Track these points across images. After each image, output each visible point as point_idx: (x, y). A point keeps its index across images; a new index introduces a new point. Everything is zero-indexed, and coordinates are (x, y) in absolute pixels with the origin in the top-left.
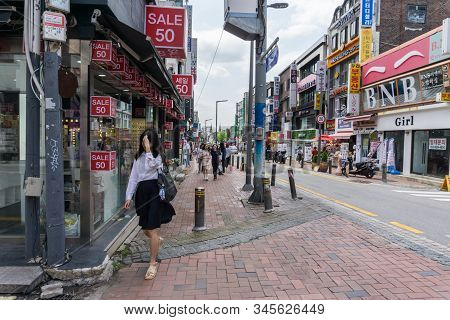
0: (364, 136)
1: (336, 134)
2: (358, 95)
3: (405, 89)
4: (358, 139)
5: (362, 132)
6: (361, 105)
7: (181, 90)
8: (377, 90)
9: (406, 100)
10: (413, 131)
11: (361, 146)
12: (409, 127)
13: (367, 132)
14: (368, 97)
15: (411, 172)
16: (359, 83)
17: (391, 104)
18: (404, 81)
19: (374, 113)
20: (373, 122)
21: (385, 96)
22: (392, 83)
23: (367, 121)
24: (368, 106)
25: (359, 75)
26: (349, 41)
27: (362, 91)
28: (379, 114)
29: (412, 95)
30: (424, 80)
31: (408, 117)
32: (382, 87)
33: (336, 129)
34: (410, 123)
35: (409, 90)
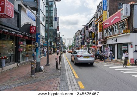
0: (104, 46)
1: (98, 46)
2: (102, 32)
3: (115, 29)
4: (103, 47)
6: (103, 36)
8: (107, 31)
9: (115, 33)
10: (118, 44)
12: (116, 43)
14: (105, 33)
15: (118, 58)
16: (102, 29)
17: (111, 35)
18: (114, 27)
19: (106, 38)
20: (106, 41)
21: (109, 32)
22: (111, 28)
23: (104, 41)
24: (105, 36)
25: (102, 26)
26: (101, 15)
29: (117, 32)
30: (120, 26)
31: (115, 39)
32: (108, 29)
33: (98, 44)
34: (116, 41)
35: (116, 30)
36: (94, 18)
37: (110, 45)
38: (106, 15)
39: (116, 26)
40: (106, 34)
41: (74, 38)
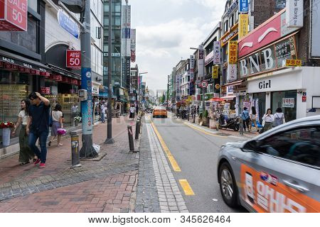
0: (240, 97)
1: (227, 96)
3: (266, 58)
4: (237, 100)
5: (238, 94)
6: (239, 73)
7: (75, 62)
8: (248, 61)
9: (267, 68)
10: (272, 93)
11: (239, 105)
12: (268, 90)
13: (242, 94)
14: (242, 67)
16: (236, 56)
17: (257, 71)
18: (264, 52)
19: (245, 79)
20: (245, 86)
21: (253, 66)
22: (257, 54)
23: (241, 85)
24: (243, 74)
25: (236, 50)
26: (234, 25)
27: (238, 62)
29: (270, 64)
30: (278, 51)
31: (267, 81)
32: (251, 58)
34: (268, 86)
35: (268, 60)
36: (218, 32)
37: (255, 95)
38: (245, 22)
39: (269, 50)
40: (245, 69)
41: (171, 78)
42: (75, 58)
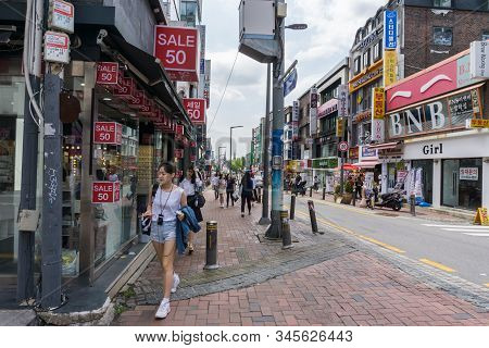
0: (390, 165)
1: (360, 163)
2: (382, 121)
3: (433, 114)
4: (384, 169)
5: (388, 160)
6: (386, 132)
7: (193, 115)
8: (403, 115)
9: (434, 126)
10: (443, 160)
11: (387, 176)
12: (438, 156)
13: (393, 160)
14: (394, 124)
15: (442, 204)
16: (383, 109)
17: (419, 131)
18: (431, 106)
19: (400, 141)
20: (399, 150)
21: (412, 123)
22: (418, 108)
23: (393, 149)
24: (393, 133)
25: (383, 100)
26: (372, 64)
27: (387, 117)
28: (406, 141)
29: (440, 121)
30: (452, 106)
31: (437, 145)
32: (408, 112)
33: (360, 158)
34: (438, 151)
35: (437, 116)
36: (343, 72)
37: (415, 163)
39: (439, 104)
42: (194, 109)
